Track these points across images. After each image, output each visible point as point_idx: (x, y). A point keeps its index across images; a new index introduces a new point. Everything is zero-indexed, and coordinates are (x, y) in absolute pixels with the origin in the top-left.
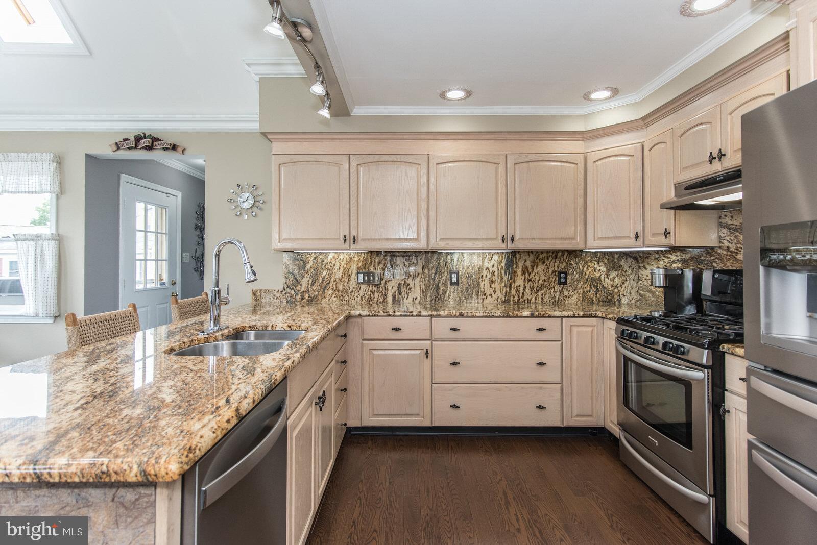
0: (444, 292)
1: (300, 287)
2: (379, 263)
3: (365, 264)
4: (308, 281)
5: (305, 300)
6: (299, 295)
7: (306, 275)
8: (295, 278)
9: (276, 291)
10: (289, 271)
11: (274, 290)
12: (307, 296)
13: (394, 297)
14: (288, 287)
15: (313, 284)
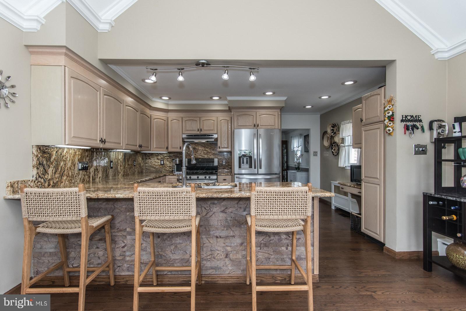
0: (109, 172)
1: (47, 175)
2: (87, 156)
3: (81, 157)
4: (53, 171)
5: (51, 186)
6: (47, 182)
7: (51, 166)
8: (44, 168)
9: (30, 181)
10: (40, 162)
11: (29, 181)
12: (52, 183)
13: (93, 177)
14: (39, 177)
15: (55, 173)
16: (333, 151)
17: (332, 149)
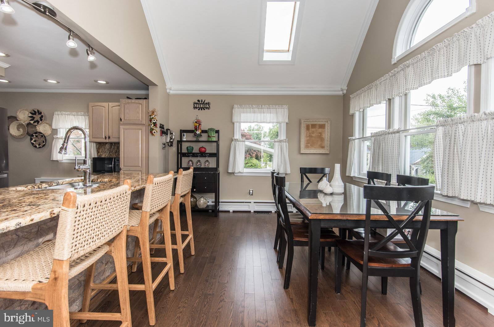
16: (32, 141)
17: (31, 139)
